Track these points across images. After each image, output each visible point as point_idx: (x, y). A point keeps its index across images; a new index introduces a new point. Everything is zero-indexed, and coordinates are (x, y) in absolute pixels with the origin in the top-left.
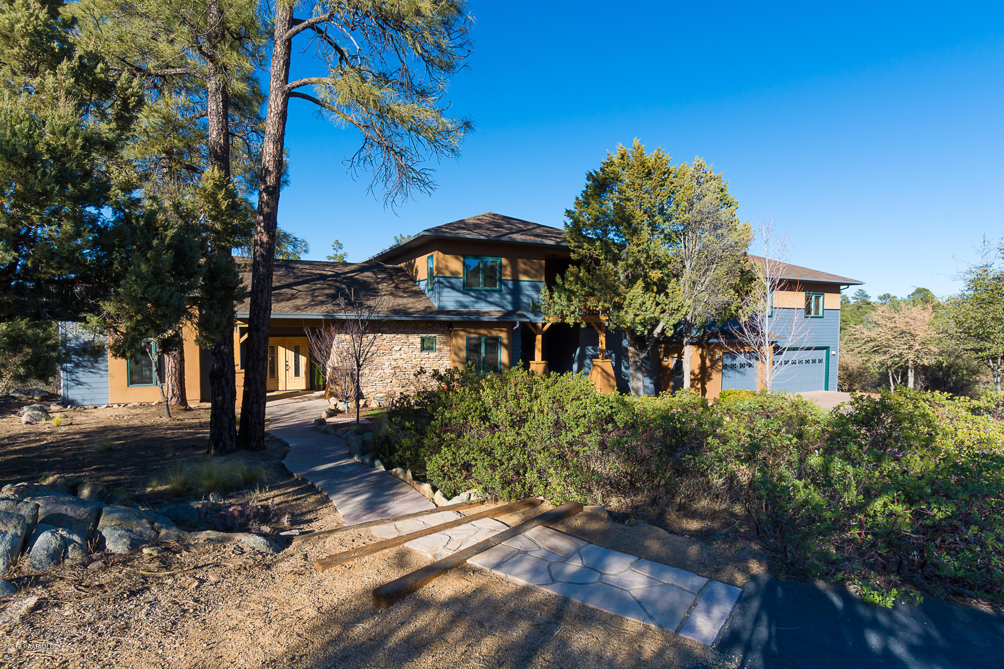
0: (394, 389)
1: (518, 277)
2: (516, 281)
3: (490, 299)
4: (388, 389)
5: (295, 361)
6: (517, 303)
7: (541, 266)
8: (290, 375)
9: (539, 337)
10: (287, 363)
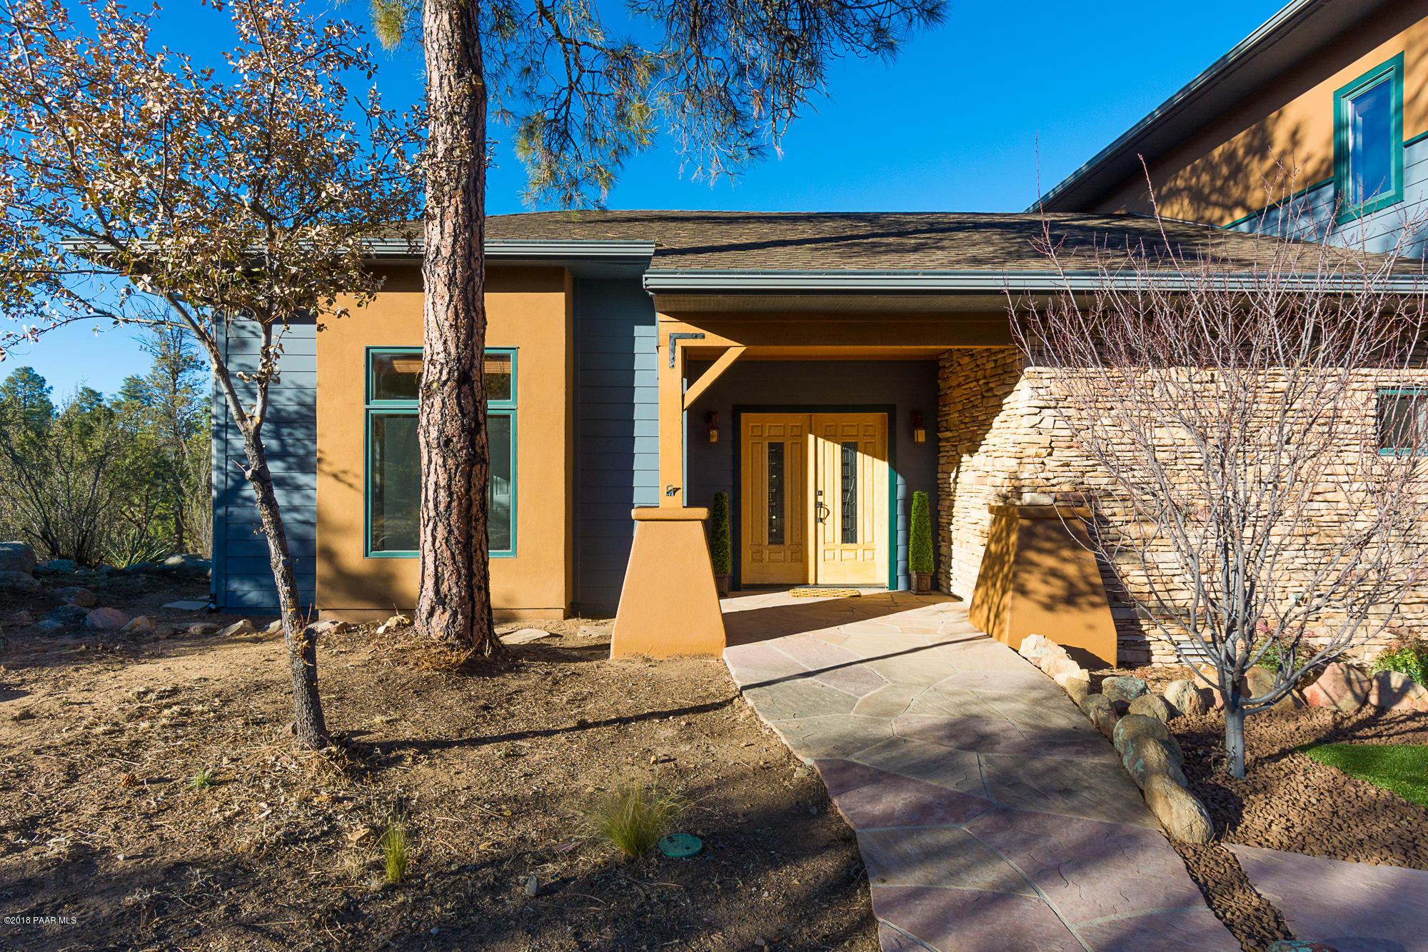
5: (845, 491)
8: (829, 538)
10: (820, 499)
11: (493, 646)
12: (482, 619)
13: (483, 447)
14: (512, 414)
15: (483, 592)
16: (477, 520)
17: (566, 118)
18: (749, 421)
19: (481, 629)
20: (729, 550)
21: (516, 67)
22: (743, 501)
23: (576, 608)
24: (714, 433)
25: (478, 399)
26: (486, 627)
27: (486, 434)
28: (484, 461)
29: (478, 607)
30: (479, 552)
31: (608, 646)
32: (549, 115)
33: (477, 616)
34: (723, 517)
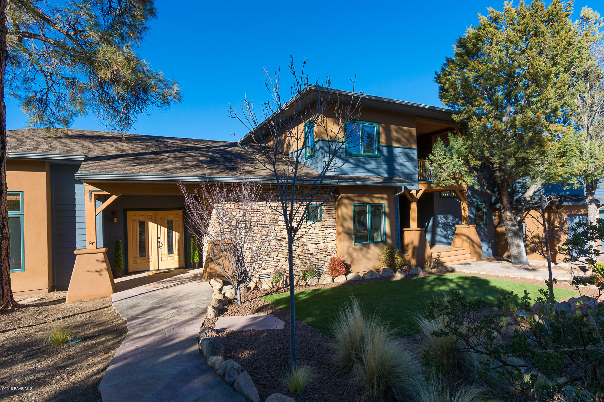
0: (281, 264)
1: (391, 143)
2: (390, 148)
3: (368, 166)
4: (274, 264)
5: (168, 237)
6: (391, 170)
7: (410, 133)
8: (163, 253)
9: (414, 206)
10: (159, 240)
11: (13, 304)
12: (8, 295)
13: (7, 233)
14: (21, 216)
15: (8, 285)
16: (4, 260)
17: (46, 99)
18: (130, 214)
19: (7, 299)
20: (122, 261)
21: (21, 79)
22: (129, 243)
23: (53, 288)
24: (115, 219)
25: (4, 216)
26: (9, 298)
27: (8, 229)
28: (7, 238)
29: (5, 291)
30: (5, 271)
31: (65, 299)
32: (38, 97)
33: (5, 294)
34: (119, 249)
